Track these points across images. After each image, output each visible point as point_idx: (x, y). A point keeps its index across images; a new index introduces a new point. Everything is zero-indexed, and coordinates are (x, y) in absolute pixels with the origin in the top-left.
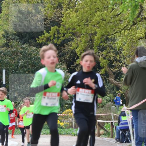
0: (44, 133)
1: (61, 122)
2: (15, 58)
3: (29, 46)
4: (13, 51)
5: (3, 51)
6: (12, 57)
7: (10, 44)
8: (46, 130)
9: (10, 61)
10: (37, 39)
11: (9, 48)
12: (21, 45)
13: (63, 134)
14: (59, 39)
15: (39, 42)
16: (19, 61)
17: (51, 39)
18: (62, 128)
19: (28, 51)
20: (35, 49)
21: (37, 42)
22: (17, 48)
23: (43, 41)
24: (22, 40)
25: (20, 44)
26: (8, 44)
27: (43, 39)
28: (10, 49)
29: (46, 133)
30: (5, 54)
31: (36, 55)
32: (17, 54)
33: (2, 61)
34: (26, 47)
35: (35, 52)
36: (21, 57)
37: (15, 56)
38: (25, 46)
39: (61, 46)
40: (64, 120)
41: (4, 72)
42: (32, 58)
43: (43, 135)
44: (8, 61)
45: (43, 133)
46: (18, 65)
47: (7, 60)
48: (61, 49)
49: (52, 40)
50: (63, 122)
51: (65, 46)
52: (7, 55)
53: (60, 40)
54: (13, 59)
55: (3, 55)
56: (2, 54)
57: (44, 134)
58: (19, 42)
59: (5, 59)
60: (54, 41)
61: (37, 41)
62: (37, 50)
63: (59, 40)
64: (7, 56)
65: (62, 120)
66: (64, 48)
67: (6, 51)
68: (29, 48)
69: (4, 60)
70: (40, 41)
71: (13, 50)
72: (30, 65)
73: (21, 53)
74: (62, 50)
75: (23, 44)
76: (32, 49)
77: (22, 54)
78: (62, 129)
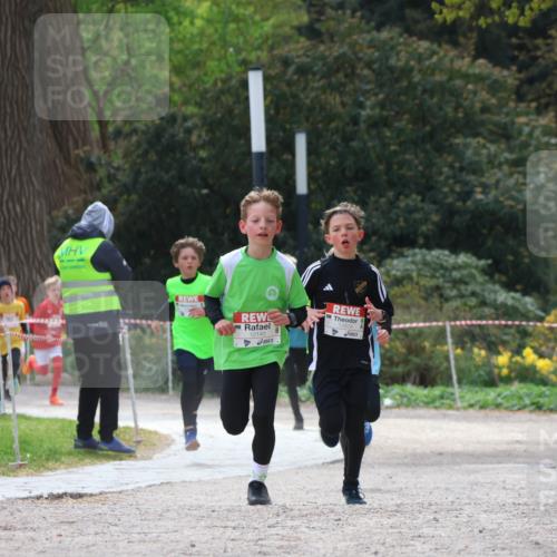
0: (472, 402)
1: (541, 356)
2: (343, 85)
3: (401, 35)
4: (337, 59)
5: (298, 57)
6: (334, 80)
7: (323, 29)
8: (477, 389)
9: (323, 97)
10: (434, 5)
11: (322, 42)
12: (369, 32)
13: (551, 410)
14: (527, 7)
15: (445, 21)
16: (362, 99)
17: (494, 5)
18: (544, 382)
19: (399, 60)
20: (426, 49)
21: (437, 21)
22: (353, 45)
23: (461, 13)
24: (372, 12)
25: (366, 28)
26: (317, 26)
27: (459, 7)
28: (322, 48)
29: (479, 401)
30: (303, 71)
31: (433, 74)
32: (353, 68)
33: (295, 96)
34: (392, 39)
35: (427, 63)
36: (368, 82)
37: (346, 76)
38: (384, 35)
39: (536, 38)
40: (553, 349)
41: (301, 142)
42: (416, 88)
43: (465, 408)
44: (317, 97)
45: (466, 404)
46: (359, 114)
47: (313, 94)
48: (537, 48)
49: (499, 9)
50: (550, 358)
51: (550, 37)
52: (314, 74)
53: (531, 9)
54: (338, 88)
55: (296, 72)
56: (291, 69)
57: (471, 406)
58: (362, 17)
59: (305, 89)
60: (507, 13)
61: (436, 16)
62: (434, 53)
63: (527, 12)
64: (310, 77)
65: (543, 349)
66: (548, 45)
67: (308, 56)
68: (400, 44)
69: (302, 96)
70: (449, 16)
71: (337, 50)
72: (406, 116)
73: (369, 65)
74: (539, 53)
75: (379, 28)
76: (416, 49)
77: (374, 71)
78: (543, 389)
